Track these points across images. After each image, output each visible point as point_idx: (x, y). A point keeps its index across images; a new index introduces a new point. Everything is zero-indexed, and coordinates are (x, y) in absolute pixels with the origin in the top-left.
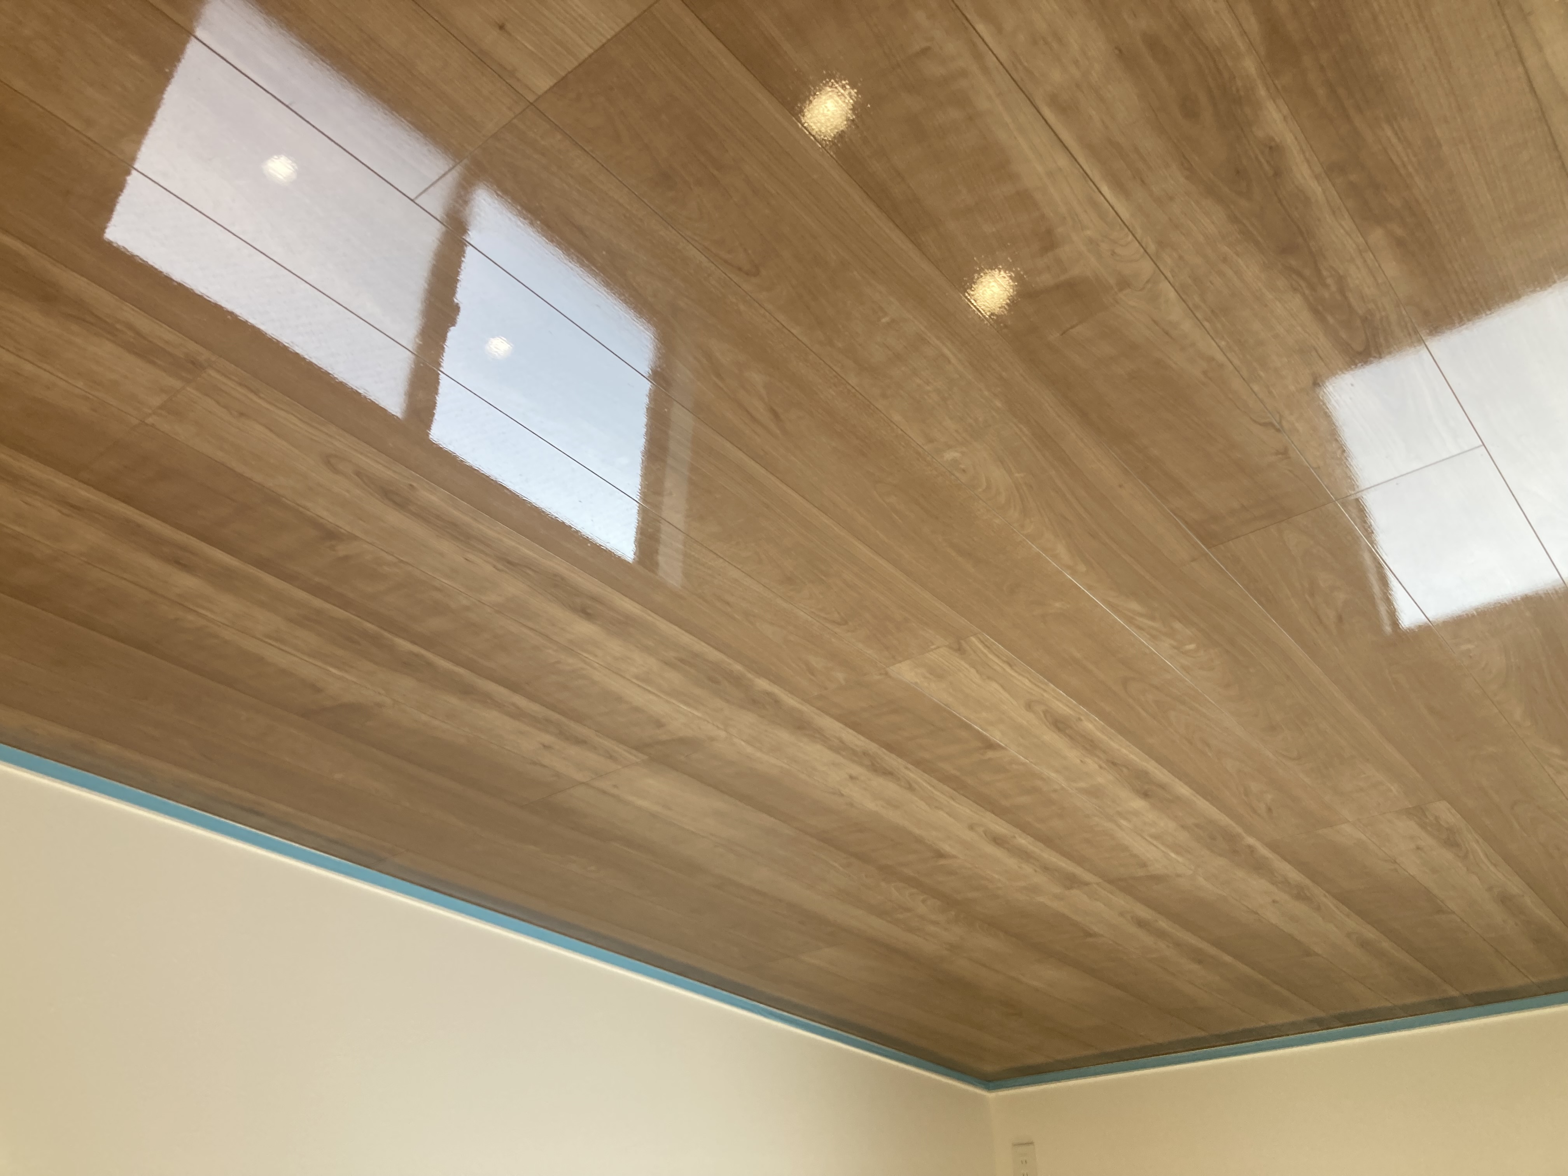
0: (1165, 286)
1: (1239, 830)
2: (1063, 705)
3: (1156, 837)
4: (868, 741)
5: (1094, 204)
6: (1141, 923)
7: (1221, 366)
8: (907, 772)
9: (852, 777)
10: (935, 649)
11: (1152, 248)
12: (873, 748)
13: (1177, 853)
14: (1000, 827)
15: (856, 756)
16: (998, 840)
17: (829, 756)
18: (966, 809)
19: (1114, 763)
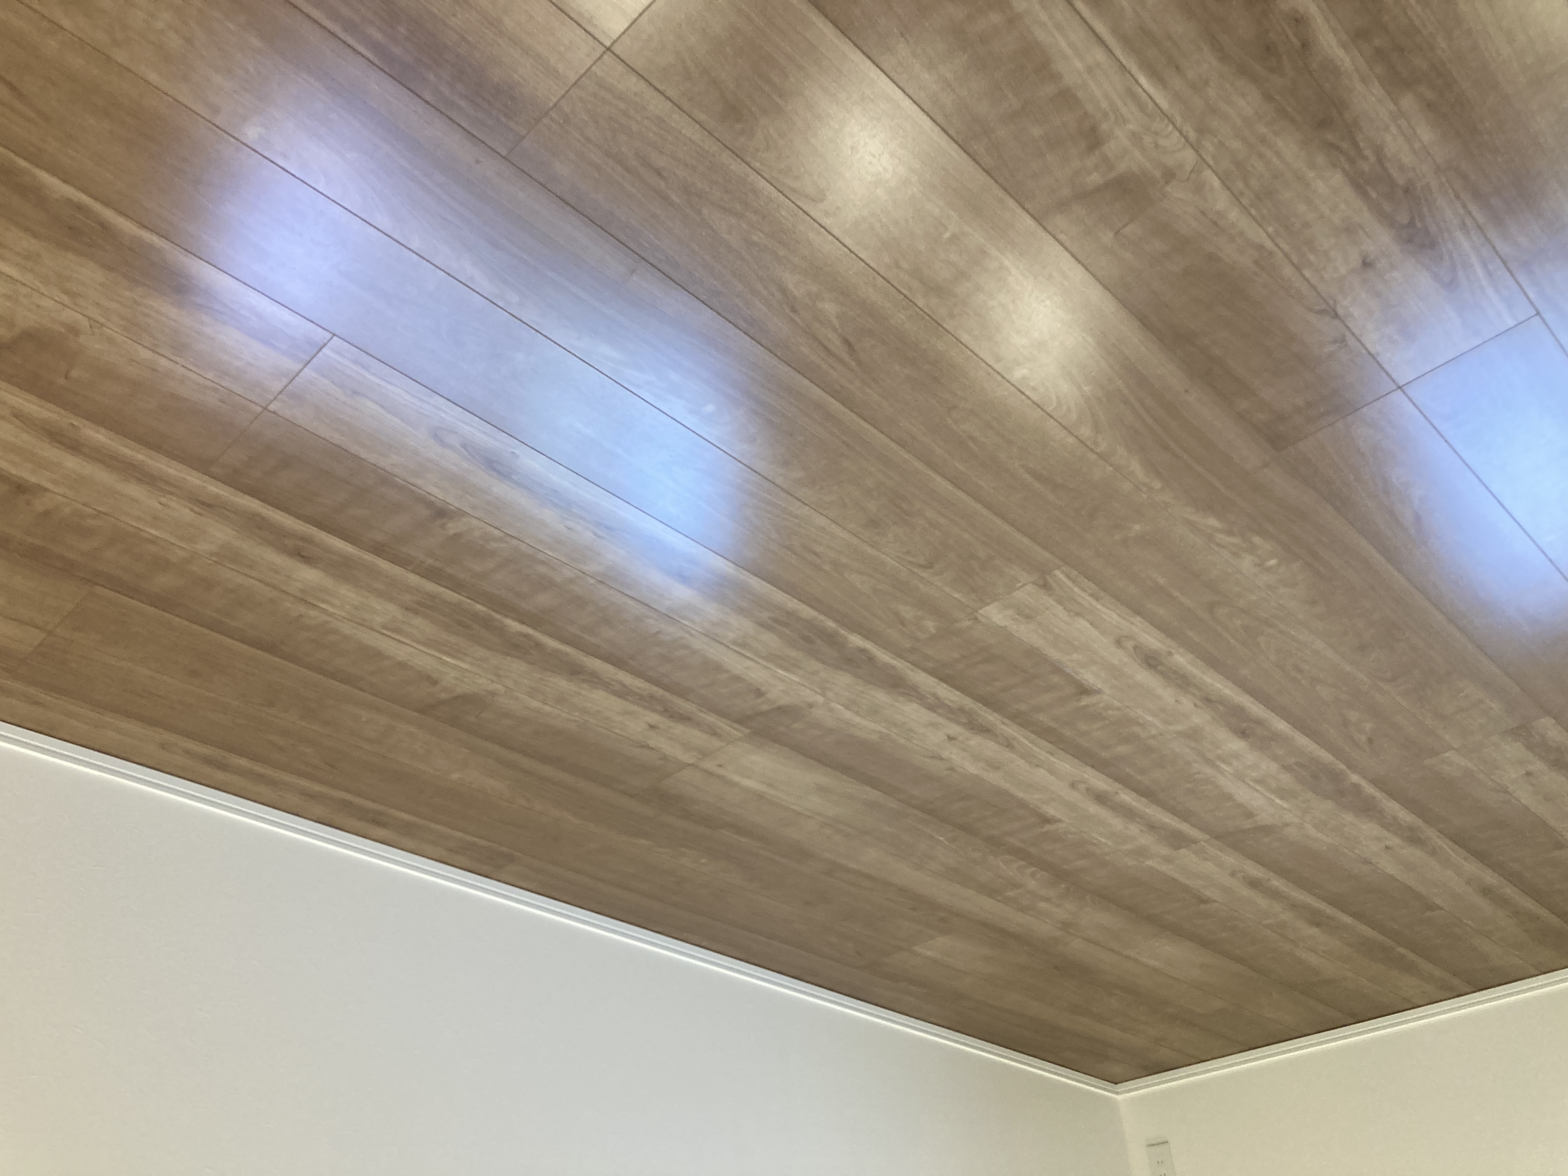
0: (1208, 174)
1: (1342, 767)
2: (1152, 640)
3: (1260, 782)
4: (962, 695)
5: (1134, 96)
6: (1254, 884)
7: (1271, 254)
8: (1003, 727)
9: (950, 738)
10: (1021, 587)
11: (1192, 135)
12: (968, 703)
13: (1282, 798)
14: (1100, 782)
15: (954, 713)
16: (1101, 798)
17: (926, 715)
18: (1067, 766)
19: (1208, 700)
